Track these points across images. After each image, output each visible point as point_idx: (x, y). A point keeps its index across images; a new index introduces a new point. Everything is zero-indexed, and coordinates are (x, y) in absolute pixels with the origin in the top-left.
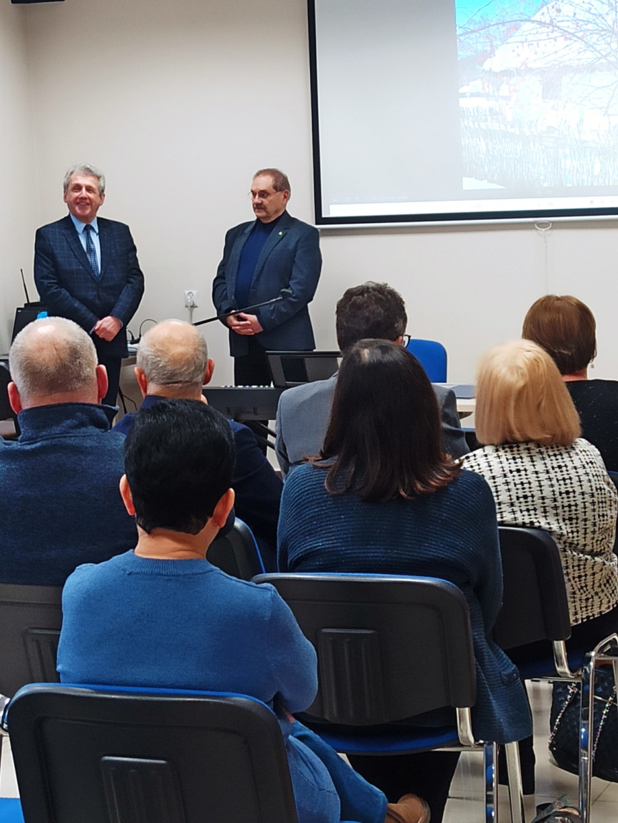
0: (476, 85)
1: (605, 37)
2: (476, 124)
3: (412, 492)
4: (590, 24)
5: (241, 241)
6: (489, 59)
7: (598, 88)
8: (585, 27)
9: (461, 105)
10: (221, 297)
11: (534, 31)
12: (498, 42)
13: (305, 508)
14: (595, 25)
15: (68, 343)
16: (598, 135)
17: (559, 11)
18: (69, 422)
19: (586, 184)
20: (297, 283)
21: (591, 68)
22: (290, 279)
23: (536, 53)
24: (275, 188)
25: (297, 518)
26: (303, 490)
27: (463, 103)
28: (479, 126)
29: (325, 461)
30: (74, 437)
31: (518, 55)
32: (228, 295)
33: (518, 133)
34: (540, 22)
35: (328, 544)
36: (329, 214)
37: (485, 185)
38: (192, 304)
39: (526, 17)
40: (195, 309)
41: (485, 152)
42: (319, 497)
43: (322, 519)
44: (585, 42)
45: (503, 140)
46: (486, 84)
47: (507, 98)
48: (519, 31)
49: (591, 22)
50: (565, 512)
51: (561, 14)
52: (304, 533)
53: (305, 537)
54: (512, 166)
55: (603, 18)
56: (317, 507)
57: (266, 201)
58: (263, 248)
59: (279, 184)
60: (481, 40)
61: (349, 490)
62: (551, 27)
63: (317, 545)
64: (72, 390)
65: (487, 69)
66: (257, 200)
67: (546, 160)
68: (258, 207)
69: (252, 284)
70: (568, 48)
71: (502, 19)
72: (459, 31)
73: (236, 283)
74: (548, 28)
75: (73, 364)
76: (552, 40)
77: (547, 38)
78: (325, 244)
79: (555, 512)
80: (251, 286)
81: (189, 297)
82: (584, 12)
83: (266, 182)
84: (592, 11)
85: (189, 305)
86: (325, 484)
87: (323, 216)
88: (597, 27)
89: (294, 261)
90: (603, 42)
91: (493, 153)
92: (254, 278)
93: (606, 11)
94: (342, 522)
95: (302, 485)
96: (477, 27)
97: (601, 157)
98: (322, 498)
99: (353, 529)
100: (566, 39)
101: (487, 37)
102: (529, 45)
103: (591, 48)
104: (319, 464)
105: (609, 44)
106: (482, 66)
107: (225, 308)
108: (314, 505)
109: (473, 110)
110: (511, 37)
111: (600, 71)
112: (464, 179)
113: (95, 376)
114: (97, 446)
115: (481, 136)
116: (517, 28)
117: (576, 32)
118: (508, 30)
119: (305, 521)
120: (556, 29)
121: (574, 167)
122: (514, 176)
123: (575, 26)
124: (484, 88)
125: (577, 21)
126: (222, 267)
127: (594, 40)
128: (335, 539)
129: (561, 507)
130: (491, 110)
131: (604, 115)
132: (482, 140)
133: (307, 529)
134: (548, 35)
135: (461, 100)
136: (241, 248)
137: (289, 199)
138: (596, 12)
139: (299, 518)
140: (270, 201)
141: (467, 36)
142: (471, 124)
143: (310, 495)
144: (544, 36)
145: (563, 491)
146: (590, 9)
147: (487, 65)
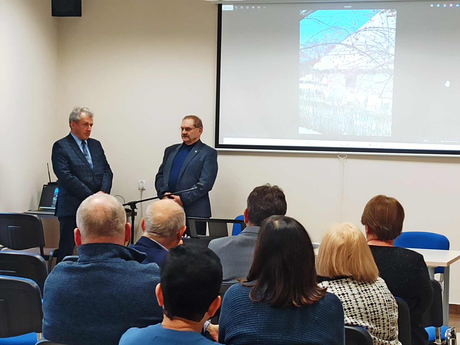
0: (309, 77)
1: (382, 55)
2: (308, 98)
3: (300, 303)
4: (374, 48)
5: (173, 155)
6: (317, 63)
7: (377, 83)
8: (371, 49)
9: (300, 87)
10: (160, 184)
11: (343, 50)
12: (323, 54)
13: (237, 309)
14: (377, 48)
15: (112, 208)
16: (376, 108)
17: (357, 39)
18: (108, 254)
19: (367, 135)
20: (203, 180)
21: (373, 72)
22: (200, 177)
23: (343, 62)
24: (195, 126)
25: (231, 314)
26: (236, 299)
27: (301, 86)
28: (309, 99)
29: (250, 283)
30: (110, 262)
31: (334, 62)
32: (164, 184)
33: (331, 104)
34: (346, 45)
35: (250, 330)
36: (223, 143)
37: (311, 132)
38: (142, 188)
39: (338, 42)
40: (144, 191)
41: (312, 114)
42: (245, 303)
43: (246, 316)
44: (371, 58)
45: (322, 108)
46: (315, 77)
47: (326, 85)
48: (335, 49)
49: (374, 47)
50: (372, 315)
51: (358, 41)
52: (236, 323)
53: (236, 325)
54: (327, 122)
55: (381, 45)
56: (244, 309)
57: (189, 133)
58: (186, 159)
59: (197, 124)
60: (313, 52)
61: (263, 300)
62: (352, 48)
63: (243, 330)
64: (111, 236)
65: (316, 68)
66: (184, 132)
67: (346, 120)
68: (184, 136)
69: (178, 179)
70: (361, 60)
71: (325, 42)
72: (301, 47)
73: (169, 177)
74: (351, 48)
75: (113, 221)
76: (353, 55)
77: (350, 53)
78: (220, 159)
79: (367, 315)
80: (178, 180)
81: (141, 184)
82: (371, 41)
83: (190, 123)
84: (375, 41)
85: (141, 188)
86: (250, 296)
87: (220, 143)
88: (377, 50)
89: (203, 168)
90: (381, 58)
91: (317, 114)
92: (180, 175)
93: (383, 41)
94: (258, 318)
95: (236, 296)
96: (311, 45)
97: (376, 121)
98: (247, 304)
99: (264, 322)
100: (360, 55)
101: (317, 51)
102: (339, 57)
103: (374, 61)
104: (246, 284)
105: (384, 59)
106: (313, 67)
107: (162, 191)
108: (242, 307)
109: (307, 90)
110: (330, 52)
111: (379, 73)
112: (300, 128)
113: (124, 229)
114: (123, 269)
115: (310, 105)
116: (333, 47)
117: (366, 51)
118: (328, 48)
119: (237, 316)
120: (355, 49)
121: (361, 125)
122: (327, 128)
123: (366, 48)
124: (313, 79)
125: (367, 46)
126: (162, 168)
127: (376, 56)
128: (254, 328)
129: (369, 313)
130: (316, 91)
131: (379, 98)
132: (311, 107)
133: (238, 321)
134: (350, 52)
135: (300, 84)
136: (173, 158)
137: (202, 132)
138: (378, 41)
139: (234, 314)
140: (192, 133)
141: (305, 50)
142: (305, 98)
143: (241, 302)
144: (348, 53)
145: (370, 303)
146: (374, 39)
147: (315, 67)
